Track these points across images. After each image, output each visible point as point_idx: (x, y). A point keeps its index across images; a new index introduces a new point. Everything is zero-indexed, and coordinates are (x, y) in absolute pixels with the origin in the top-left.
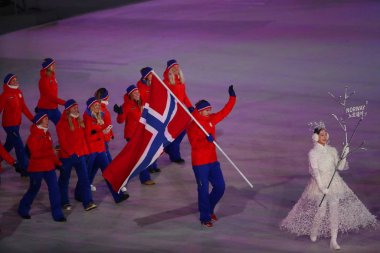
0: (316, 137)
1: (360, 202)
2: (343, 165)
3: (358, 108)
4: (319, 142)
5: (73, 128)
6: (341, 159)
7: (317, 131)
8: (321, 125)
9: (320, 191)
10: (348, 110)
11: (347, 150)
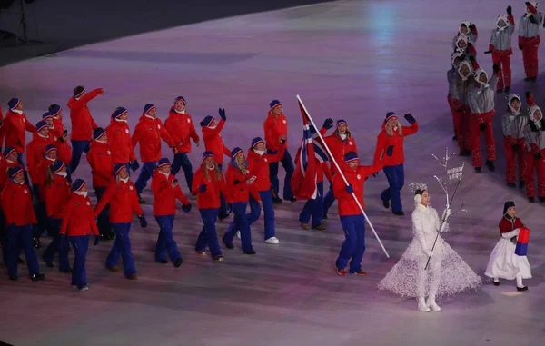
0: (418, 198)
1: (464, 263)
3: (457, 170)
4: (422, 203)
6: (443, 221)
7: (419, 192)
8: (424, 186)
9: (424, 252)
10: (448, 171)
11: (448, 212)
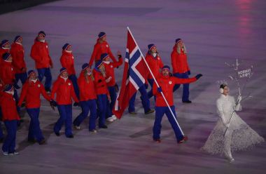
0: (222, 90)
2: (239, 108)
3: (246, 71)
4: (223, 94)
5: (88, 82)
6: (237, 104)
7: (222, 86)
8: (225, 83)
9: (224, 125)
10: (239, 73)
11: (240, 98)
